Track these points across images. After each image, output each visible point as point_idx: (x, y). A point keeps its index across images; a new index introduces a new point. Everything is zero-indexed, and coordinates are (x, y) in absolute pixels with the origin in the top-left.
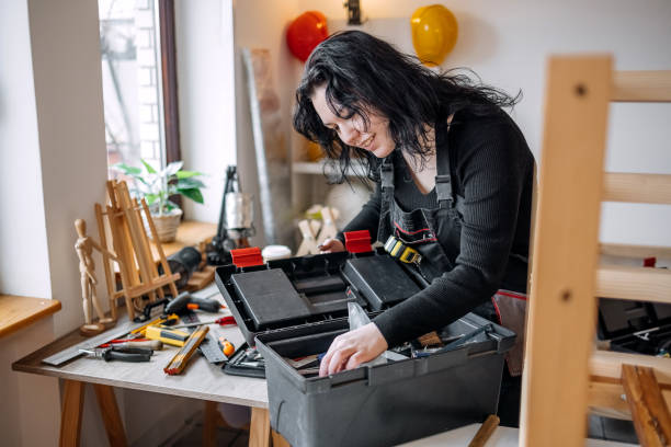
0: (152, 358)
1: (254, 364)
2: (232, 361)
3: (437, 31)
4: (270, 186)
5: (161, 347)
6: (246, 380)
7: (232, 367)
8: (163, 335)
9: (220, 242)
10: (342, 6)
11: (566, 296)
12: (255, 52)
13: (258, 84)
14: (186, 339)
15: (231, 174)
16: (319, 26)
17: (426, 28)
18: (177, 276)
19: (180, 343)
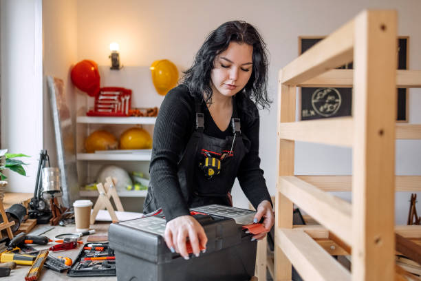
0: (11, 274)
1: (91, 269)
2: (74, 268)
3: (167, 74)
4: (66, 166)
5: (15, 266)
6: (87, 279)
7: (75, 272)
8: (15, 258)
9: (37, 202)
10: (108, 58)
11: (381, 133)
12: (56, 80)
13: (58, 100)
14: (34, 259)
15: (43, 157)
16: (93, 69)
17: (160, 72)
18: (13, 223)
19: (30, 262)
